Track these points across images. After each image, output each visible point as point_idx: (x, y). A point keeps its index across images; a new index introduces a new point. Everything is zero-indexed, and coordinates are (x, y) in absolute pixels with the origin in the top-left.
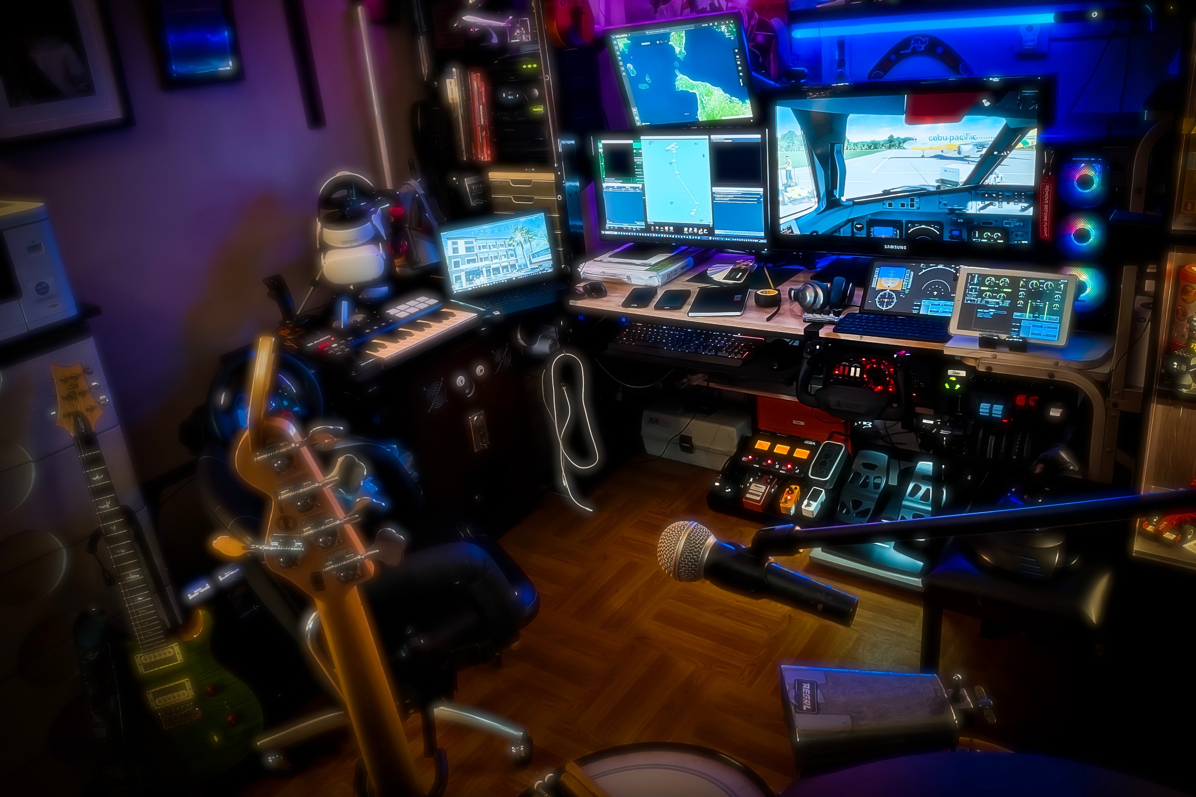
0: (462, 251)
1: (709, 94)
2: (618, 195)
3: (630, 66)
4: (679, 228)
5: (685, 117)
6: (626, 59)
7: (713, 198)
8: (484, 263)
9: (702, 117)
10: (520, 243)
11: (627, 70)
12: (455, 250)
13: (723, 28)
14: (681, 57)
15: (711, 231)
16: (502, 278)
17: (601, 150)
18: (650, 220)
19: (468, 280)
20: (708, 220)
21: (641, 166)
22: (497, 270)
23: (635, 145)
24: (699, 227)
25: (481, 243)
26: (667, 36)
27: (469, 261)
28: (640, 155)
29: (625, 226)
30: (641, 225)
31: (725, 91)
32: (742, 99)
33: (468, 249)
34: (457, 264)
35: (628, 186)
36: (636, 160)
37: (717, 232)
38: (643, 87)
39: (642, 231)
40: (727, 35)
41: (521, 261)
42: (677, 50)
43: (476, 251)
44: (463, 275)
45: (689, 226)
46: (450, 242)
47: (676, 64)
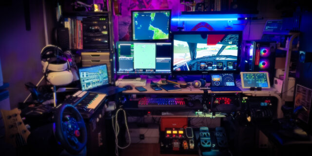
0: (85, 76)
1: (158, 31)
2: (124, 61)
3: (136, 22)
4: (144, 70)
5: (149, 38)
6: (136, 19)
7: (156, 61)
8: (91, 81)
9: (154, 38)
10: (100, 74)
11: (135, 23)
12: (83, 76)
13: (166, 13)
14: (152, 20)
15: (155, 70)
16: (95, 85)
17: (119, 47)
18: (135, 68)
19: (87, 86)
20: (154, 67)
21: (133, 52)
22: (94, 83)
23: (132, 46)
24: (151, 69)
25: (90, 74)
26: (150, 14)
27: (87, 80)
28: (133, 49)
29: (126, 70)
30: (131, 70)
31: (162, 31)
32: (166, 34)
33: (87, 76)
34: (84, 81)
35: (128, 58)
36: (132, 50)
37: (156, 71)
38: (139, 28)
39: (132, 71)
40: (167, 15)
41: (101, 80)
42: (152, 18)
43: (89, 76)
44: (85, 84)
45: (148, 69)
46: (82, 73)
47: (151, 22)
